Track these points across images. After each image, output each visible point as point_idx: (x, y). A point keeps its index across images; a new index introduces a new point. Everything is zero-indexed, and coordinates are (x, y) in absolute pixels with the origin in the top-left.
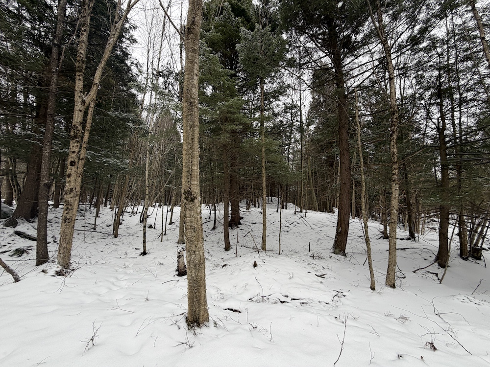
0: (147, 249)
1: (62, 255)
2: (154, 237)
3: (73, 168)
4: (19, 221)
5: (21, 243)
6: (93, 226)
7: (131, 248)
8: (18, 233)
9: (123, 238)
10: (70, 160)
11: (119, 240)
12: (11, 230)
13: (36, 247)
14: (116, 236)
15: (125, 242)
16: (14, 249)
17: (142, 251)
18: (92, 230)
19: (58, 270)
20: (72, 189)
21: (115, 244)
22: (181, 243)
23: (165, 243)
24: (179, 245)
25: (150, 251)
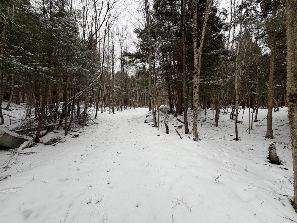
0: (238, 137)
1: (195, 132)
2: (242, 130)
3: (196, 89)
4: (178, 115)
5: (180, 124)
6: (204, 119)
7: (227, 134)
8: (178, 120)
9: (221, 127)
10: (194, 86)
11: (219, 128)
12: (176, 118)
13: (184, 126)
14: (217, 126)
15: (223, 130)
16: (178, 126)
17: (235, 137)
18: (204, 121)
19: (194, 138)
20: (196, 100)
21: (217, 130)
22: (269, 138)
23: (252, 135)
24: (267, 139)
25: (241, 138)
